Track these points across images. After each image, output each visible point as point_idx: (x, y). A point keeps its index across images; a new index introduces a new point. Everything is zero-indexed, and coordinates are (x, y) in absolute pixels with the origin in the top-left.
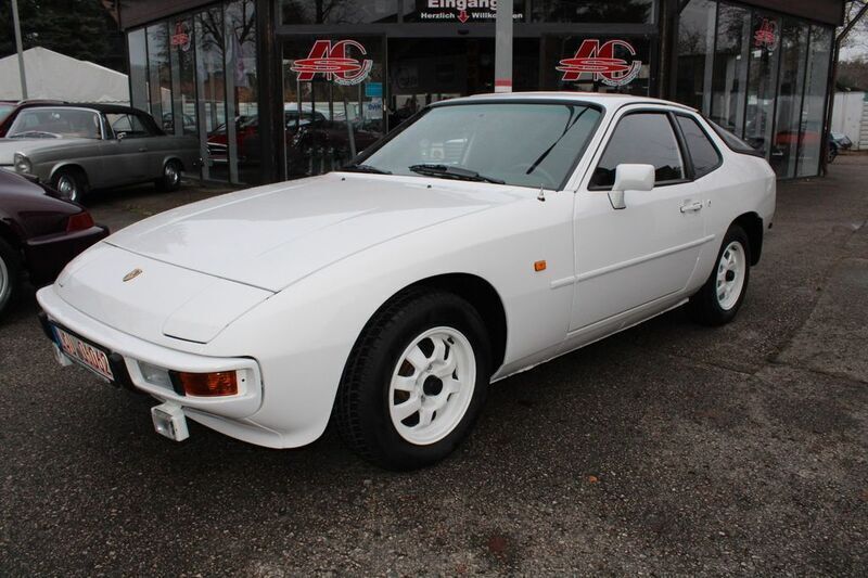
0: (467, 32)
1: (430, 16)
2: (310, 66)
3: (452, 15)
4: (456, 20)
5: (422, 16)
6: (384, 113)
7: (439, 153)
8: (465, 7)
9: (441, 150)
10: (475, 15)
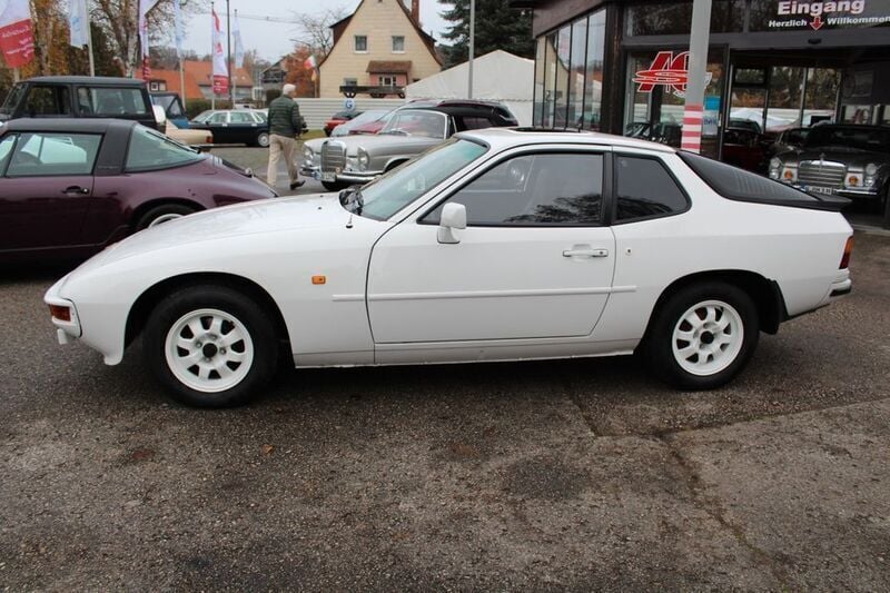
0: (819, 41)
1: (778, 24)
2: (651, 78)
3: (804, 23)
4: (808, 27)
5: (771, 24)
6: (719, 128)
7: (792, 175)
8: (820, 12)
9: (794, 172)
10: (831, 21)
